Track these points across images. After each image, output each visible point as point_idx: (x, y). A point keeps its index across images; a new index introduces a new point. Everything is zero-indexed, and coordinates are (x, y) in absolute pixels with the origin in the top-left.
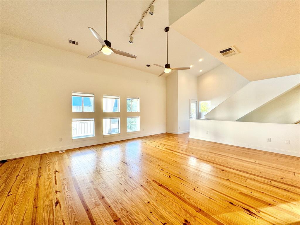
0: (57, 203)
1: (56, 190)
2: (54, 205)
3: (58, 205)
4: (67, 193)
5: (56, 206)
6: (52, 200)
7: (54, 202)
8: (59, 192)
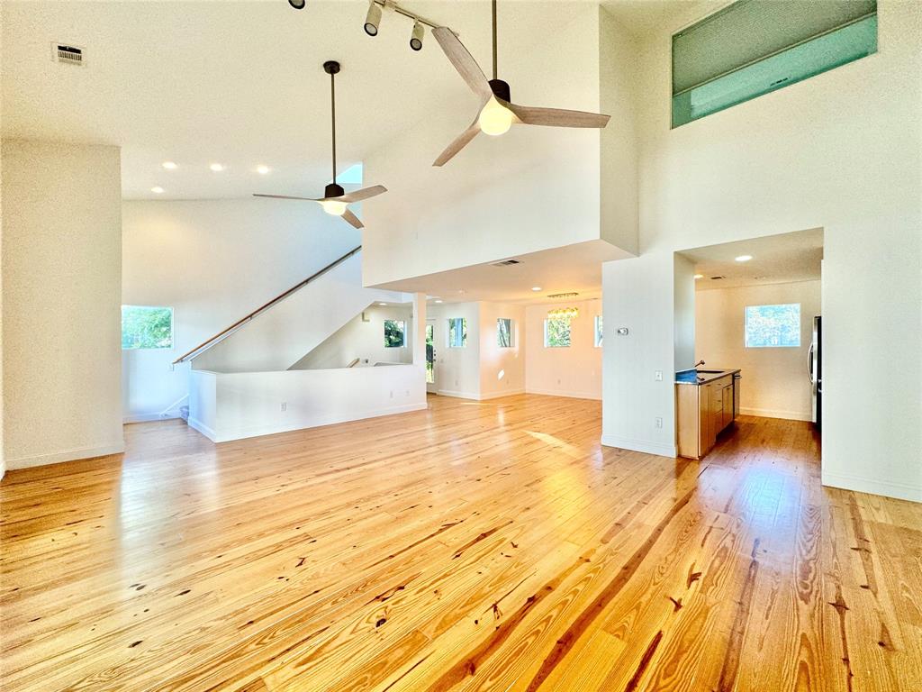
0: (693, 577)
1: (676, 610)
2: (701, 578)
3: (695, 571)
4: (657, 580)
5: (700, 574)
6: (701, 591)
7: (698, 585)
8: (672, 600)
